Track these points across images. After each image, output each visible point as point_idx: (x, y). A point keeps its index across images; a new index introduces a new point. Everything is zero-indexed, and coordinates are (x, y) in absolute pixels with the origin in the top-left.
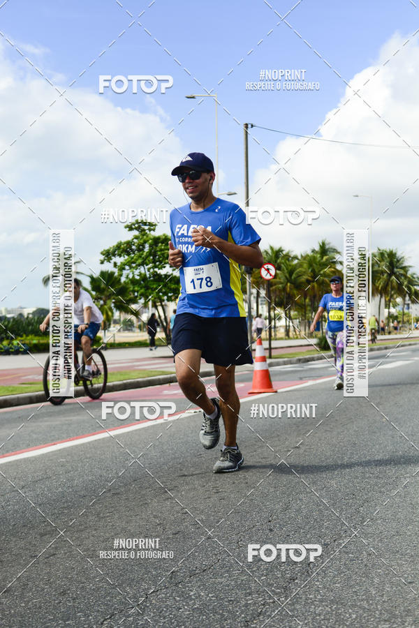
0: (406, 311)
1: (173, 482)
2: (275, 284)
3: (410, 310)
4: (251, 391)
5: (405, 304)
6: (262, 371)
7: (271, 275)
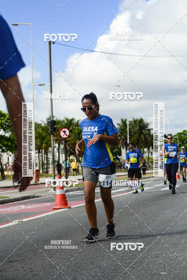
0: (150, 156)
1: (3, 266)
2: (69, 141)
3: (153, 155)
4: (54, 208)
5: (149, 152)
6: (62, 195)
7: (66, 135)
